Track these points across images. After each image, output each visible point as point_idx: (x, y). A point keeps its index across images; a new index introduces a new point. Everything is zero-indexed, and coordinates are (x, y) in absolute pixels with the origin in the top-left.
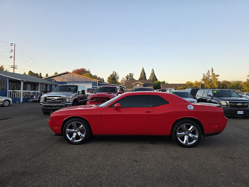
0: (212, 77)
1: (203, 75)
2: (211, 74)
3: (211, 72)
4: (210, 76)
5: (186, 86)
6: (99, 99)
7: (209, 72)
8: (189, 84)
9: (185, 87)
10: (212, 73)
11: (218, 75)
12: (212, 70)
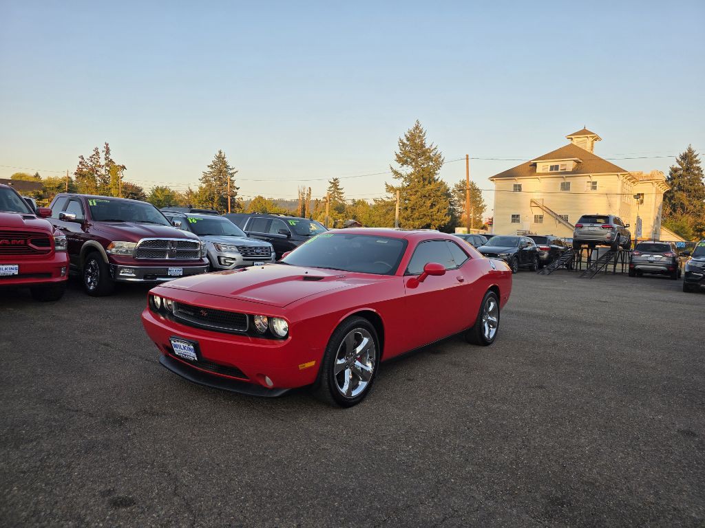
0: (108, 168)
1: (80, 160)
2: (103, 162)
3: (102, 155)
4: (100, 166)
5: (44, 191)
6: (10, 241)
7: (97, 153)
8: (57, 186)
9: (41, 192)
10: (106, 158)
11: (124, 167)
12: (108, 151)
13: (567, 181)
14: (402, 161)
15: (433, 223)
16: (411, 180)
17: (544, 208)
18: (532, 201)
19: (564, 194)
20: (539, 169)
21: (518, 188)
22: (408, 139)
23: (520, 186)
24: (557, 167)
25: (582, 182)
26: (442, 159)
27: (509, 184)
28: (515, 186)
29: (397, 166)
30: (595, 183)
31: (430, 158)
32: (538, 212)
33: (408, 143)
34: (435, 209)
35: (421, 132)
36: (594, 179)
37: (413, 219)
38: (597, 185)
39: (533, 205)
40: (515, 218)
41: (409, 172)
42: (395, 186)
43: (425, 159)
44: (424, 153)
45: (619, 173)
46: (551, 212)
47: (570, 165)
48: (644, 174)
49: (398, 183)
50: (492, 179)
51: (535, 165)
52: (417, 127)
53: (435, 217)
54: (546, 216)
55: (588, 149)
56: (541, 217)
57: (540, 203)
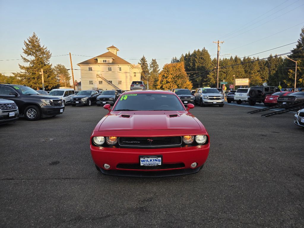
13: (110, 67)
14: (27, 52)
15: (49, 85)
16: (34, 63)
17: (103, 78)
18: (97, 75)
19: (110, 72)
20: (99, 62)
21: (90, 69)
22: (30, 42)
23: (91, 68)
24: (106, 61)
25: (116, 67)
26: (50, 54)
27: (87, 67)
28: (89, 68)
29: (25, 56)
30: (120, 68)
31: (43, 53)
32: (100, 80)
33: (30, 44)
34: (50, 78)
35: (37, 39)
36: (120, 66)
37: (38, 83)
38: (112, 69)
39: (98, 76)
40: (91, 83)
41: (32, 59)
42: (25, 66)
43: (41, 53)
44: (40, 50)
45: (129, 65)
46: (105, 80)
47: (111, 60)
48: (135, 65)
49: (27, 65)
50: (79, 64)
51: (97, 60)
52: (34, 36)
53: (50, 82)
54: (103, 81)
55: (115, 54)
56: (101, 82)
57: (101, 76)
